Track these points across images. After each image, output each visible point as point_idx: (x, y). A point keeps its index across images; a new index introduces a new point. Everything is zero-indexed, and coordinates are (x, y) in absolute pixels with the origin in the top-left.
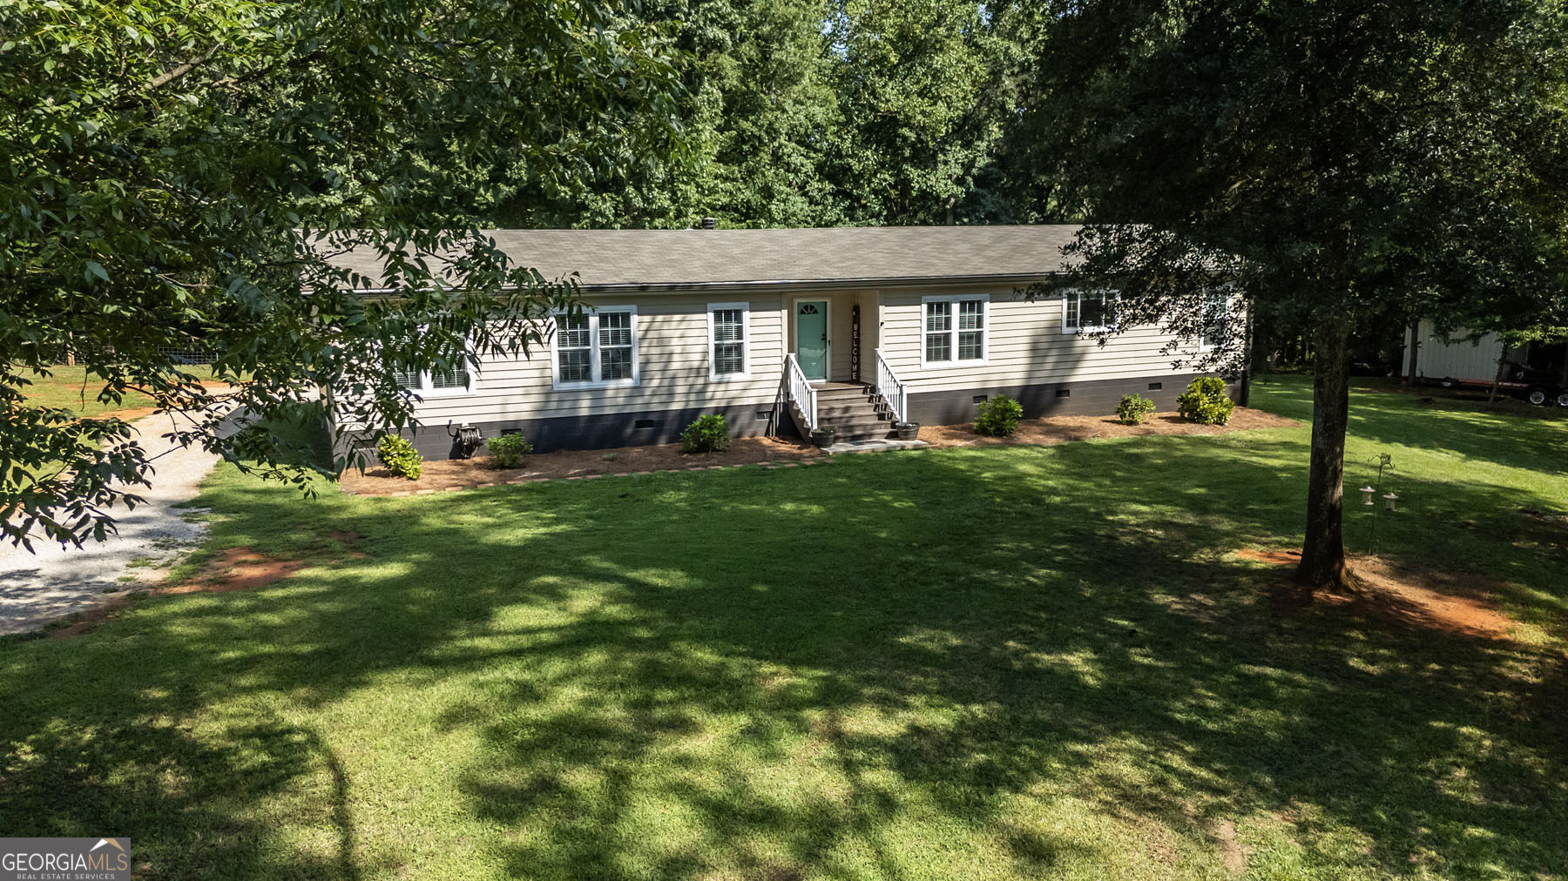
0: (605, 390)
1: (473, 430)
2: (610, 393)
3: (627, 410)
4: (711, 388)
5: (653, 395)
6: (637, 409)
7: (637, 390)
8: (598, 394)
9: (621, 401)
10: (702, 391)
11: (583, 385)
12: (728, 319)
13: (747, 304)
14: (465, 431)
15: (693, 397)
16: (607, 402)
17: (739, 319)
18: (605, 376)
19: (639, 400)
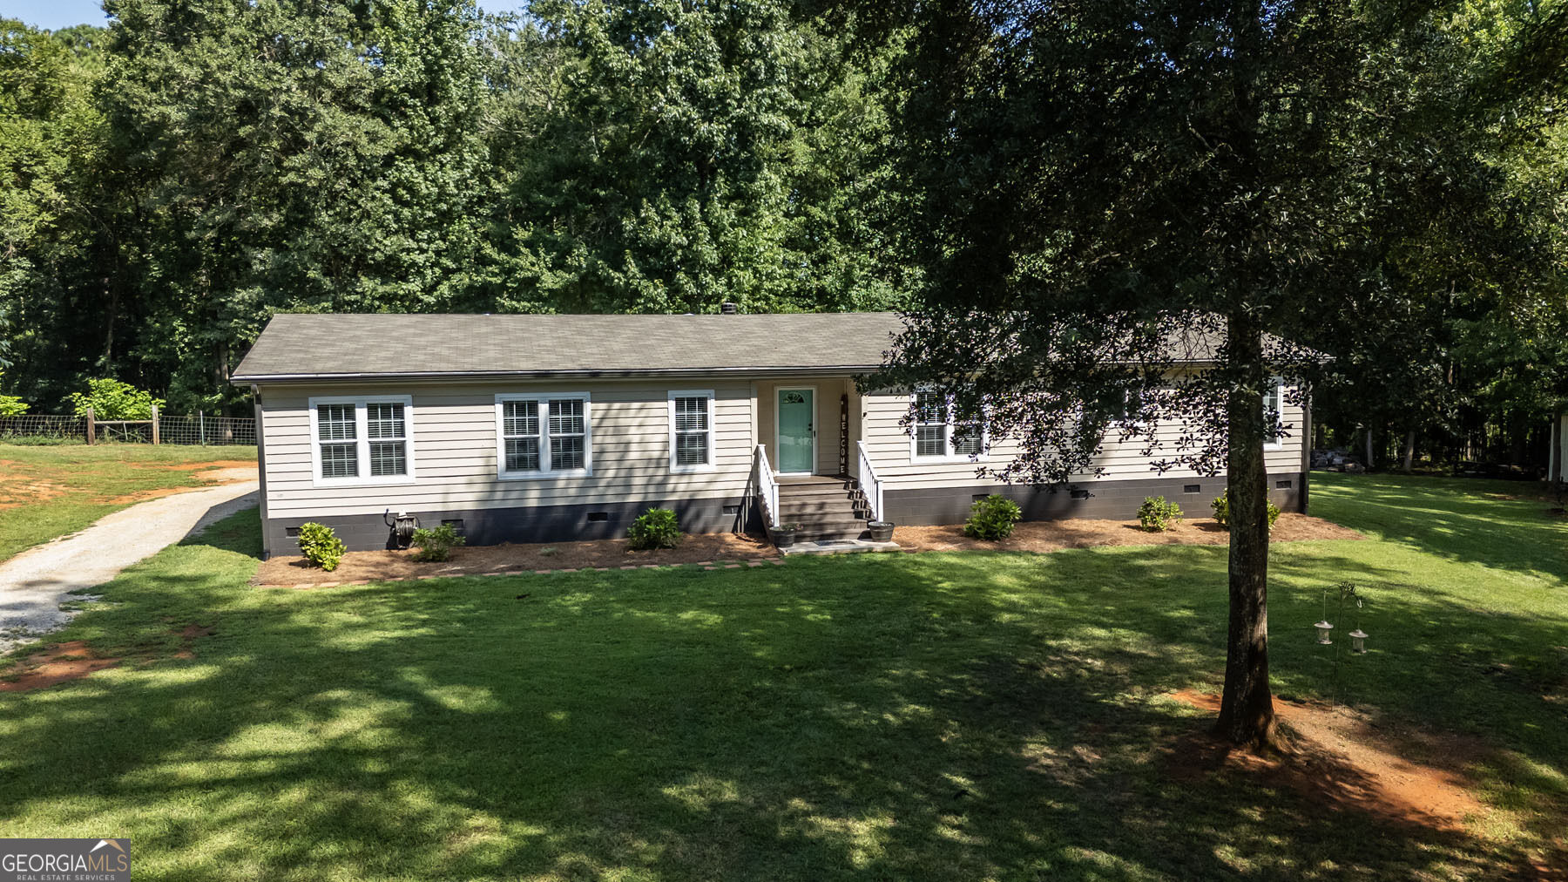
0: (555, 480)
1: (412, 520)
2: (561, 484)
3: (580, 502)
4: (673, 480)
5: (608, 486)
6: (591, 500)
7: (591, 481)
8: (547, 484)
9: (572, 492)
10: (663, 483)
11: (532, 474)
12: (691, 408)
13: (712, 392)
14: (401, 520)
15: (651, 489)
16: (557, 493)
17: (703, 407)
18: (556, 464)
19: (593, 492)
